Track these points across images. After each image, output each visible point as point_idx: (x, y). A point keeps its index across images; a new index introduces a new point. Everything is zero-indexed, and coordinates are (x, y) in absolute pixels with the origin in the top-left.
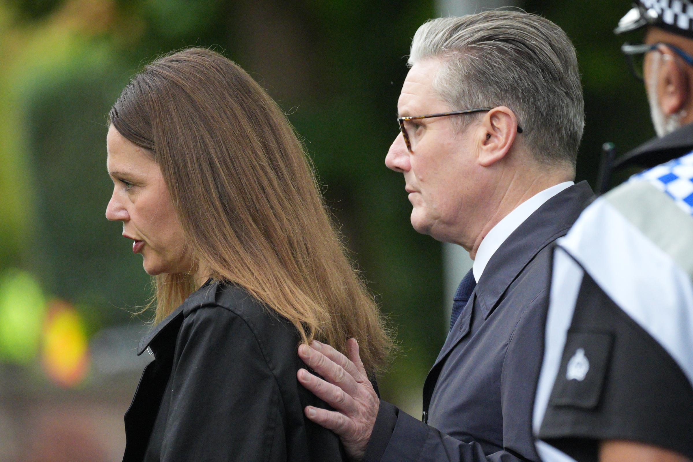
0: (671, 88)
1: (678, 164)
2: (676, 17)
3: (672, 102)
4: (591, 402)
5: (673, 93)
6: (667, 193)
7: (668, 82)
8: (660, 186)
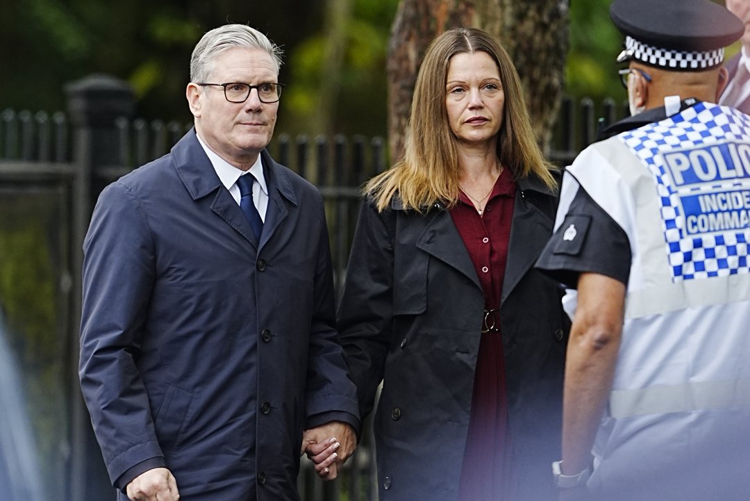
0: (638, 94)
1: (658, 125)
2: (649, 57)
3: (639, 101)
4: (575, 251)
5: (639, 96)
6: (626, 144)
7: (637, 90)
8: (623, 140)
